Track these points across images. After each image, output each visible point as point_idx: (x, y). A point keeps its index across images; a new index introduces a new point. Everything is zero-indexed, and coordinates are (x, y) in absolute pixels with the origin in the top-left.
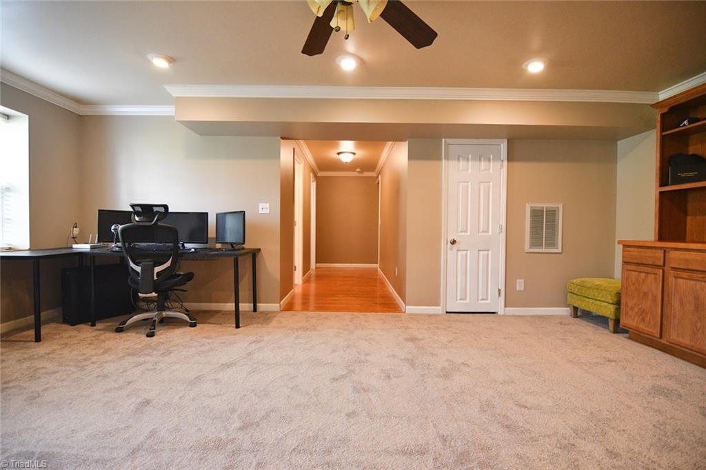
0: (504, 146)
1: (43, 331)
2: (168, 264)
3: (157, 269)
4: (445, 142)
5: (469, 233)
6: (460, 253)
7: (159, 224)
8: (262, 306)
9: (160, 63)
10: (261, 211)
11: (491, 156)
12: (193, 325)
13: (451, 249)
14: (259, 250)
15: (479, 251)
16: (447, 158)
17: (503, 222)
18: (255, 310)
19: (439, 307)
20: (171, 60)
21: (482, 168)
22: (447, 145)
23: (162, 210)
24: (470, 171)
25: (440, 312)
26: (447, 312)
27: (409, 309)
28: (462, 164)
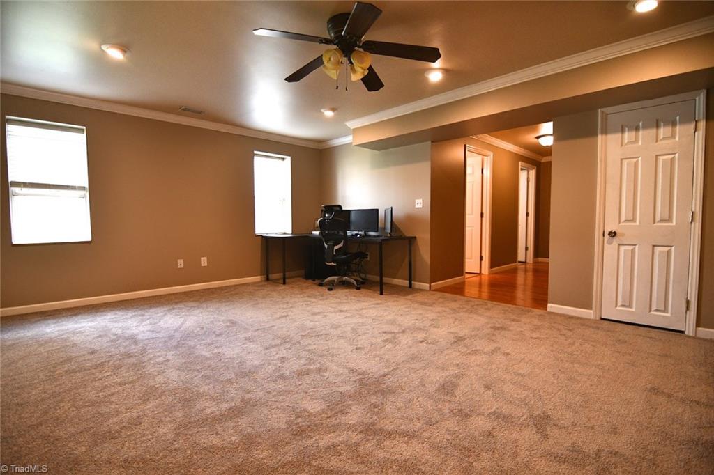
0: (700, 100)
1: (287, 281)
2: (341, 244)
3: (336, 248)
4: (602, 112)
5: (638, 223)
6: (622, 248)
7: (335, 218)
8: (417, 284)
9: (329, 114)
10: (417, 206)
11: (678, 118)
12: (358, 289)
13: (610, 243)
14: (415, 238)
15: (654, 246)
16: (605, 132)
17: (697, 207)
18: (410, 286)
19: (591, 311)
20: (333, 110)
21: (661, 136)
22: (605, 116)
23: (338, 209)
24: (640, 143)
25: (592, 317)
26: (602, 319)
27: (551, 307)
28: (628, 136)
